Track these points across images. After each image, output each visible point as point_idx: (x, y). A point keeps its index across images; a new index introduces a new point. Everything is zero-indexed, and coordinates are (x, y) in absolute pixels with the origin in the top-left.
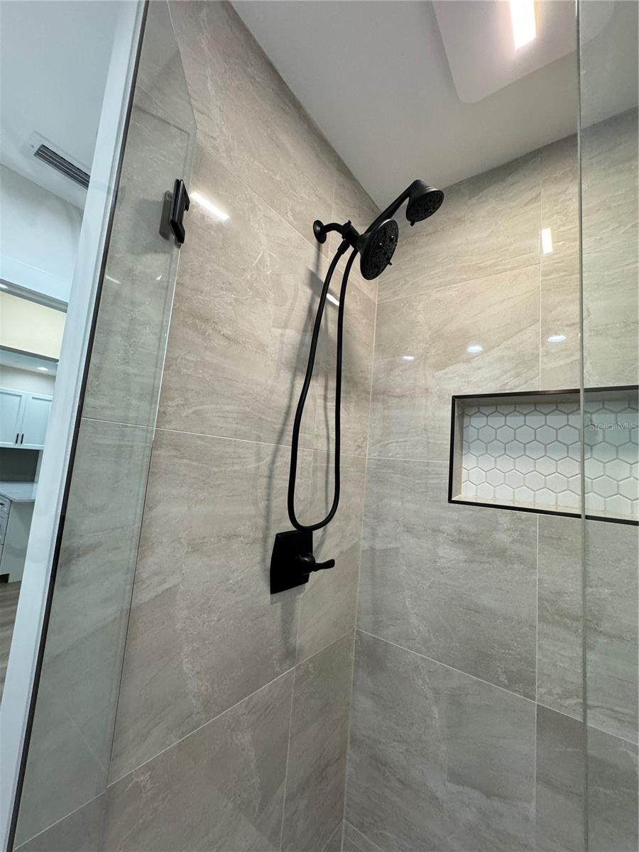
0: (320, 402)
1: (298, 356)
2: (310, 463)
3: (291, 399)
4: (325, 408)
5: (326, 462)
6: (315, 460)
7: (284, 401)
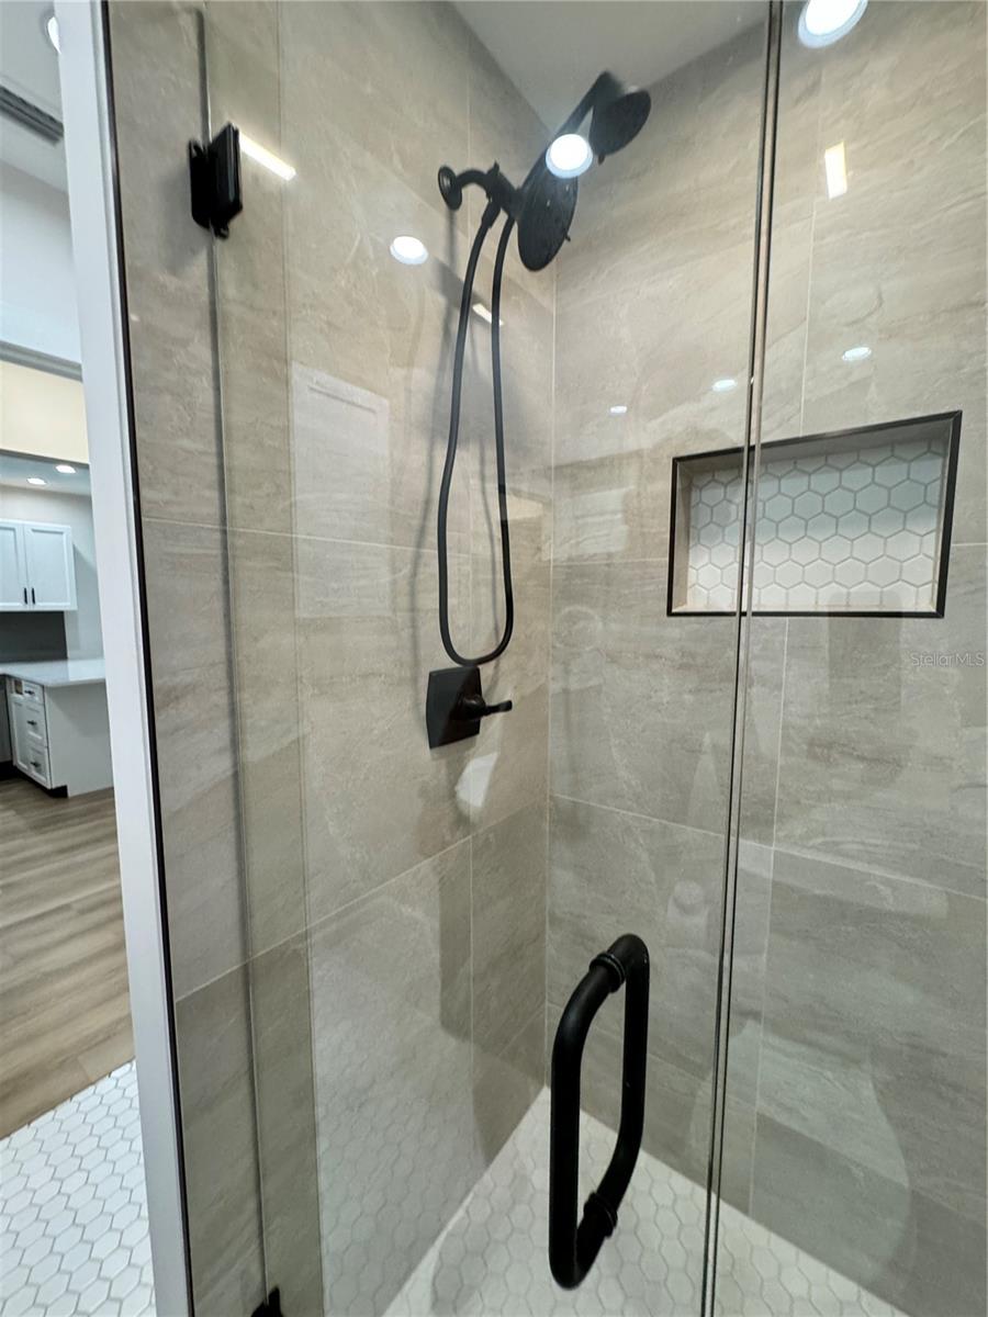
0: (475, 482)
1: (435, 411)
2: (468, 575)
3: (430, 480)
4: (484, 492)
5: (490, 572)
6: (476, 571)
7: (420, 485)
